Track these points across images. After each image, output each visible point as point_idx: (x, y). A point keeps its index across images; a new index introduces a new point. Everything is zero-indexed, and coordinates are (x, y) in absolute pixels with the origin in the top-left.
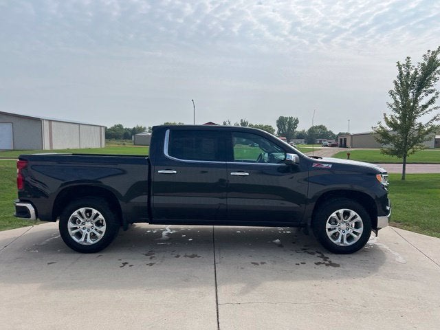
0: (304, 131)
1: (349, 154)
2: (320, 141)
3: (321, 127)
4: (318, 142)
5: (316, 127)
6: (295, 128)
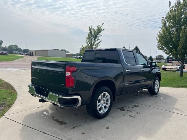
0: (6, 47)
1: (47, 59)
2: (15, 52)
3: (15, 46)
4: (14, 53)
5: (13, 46)
6: (1, 45)
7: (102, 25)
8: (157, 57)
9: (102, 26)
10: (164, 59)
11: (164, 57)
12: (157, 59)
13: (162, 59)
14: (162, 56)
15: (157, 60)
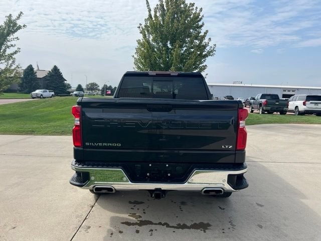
7: (20, 15)
8: (87, 85)
9: (18, 18)
10: (99, 90)
11: (99, 86)
12: (88, 89)
13: (96, 89)
14: (96, 85)
15: (88, 92)
